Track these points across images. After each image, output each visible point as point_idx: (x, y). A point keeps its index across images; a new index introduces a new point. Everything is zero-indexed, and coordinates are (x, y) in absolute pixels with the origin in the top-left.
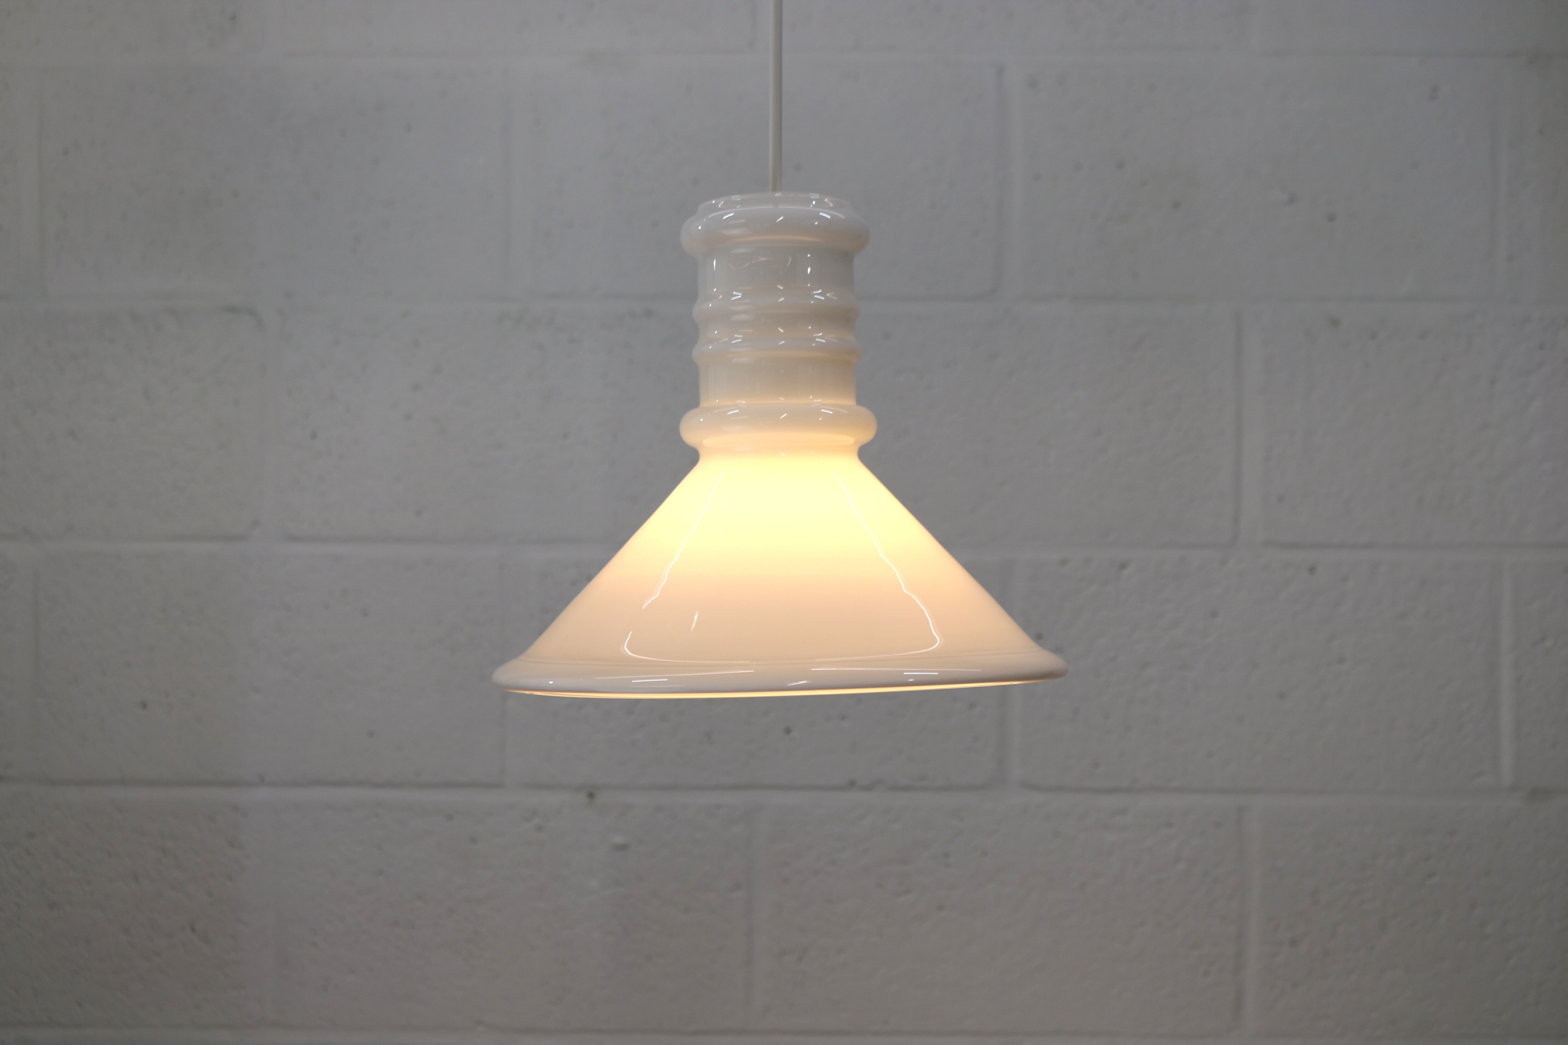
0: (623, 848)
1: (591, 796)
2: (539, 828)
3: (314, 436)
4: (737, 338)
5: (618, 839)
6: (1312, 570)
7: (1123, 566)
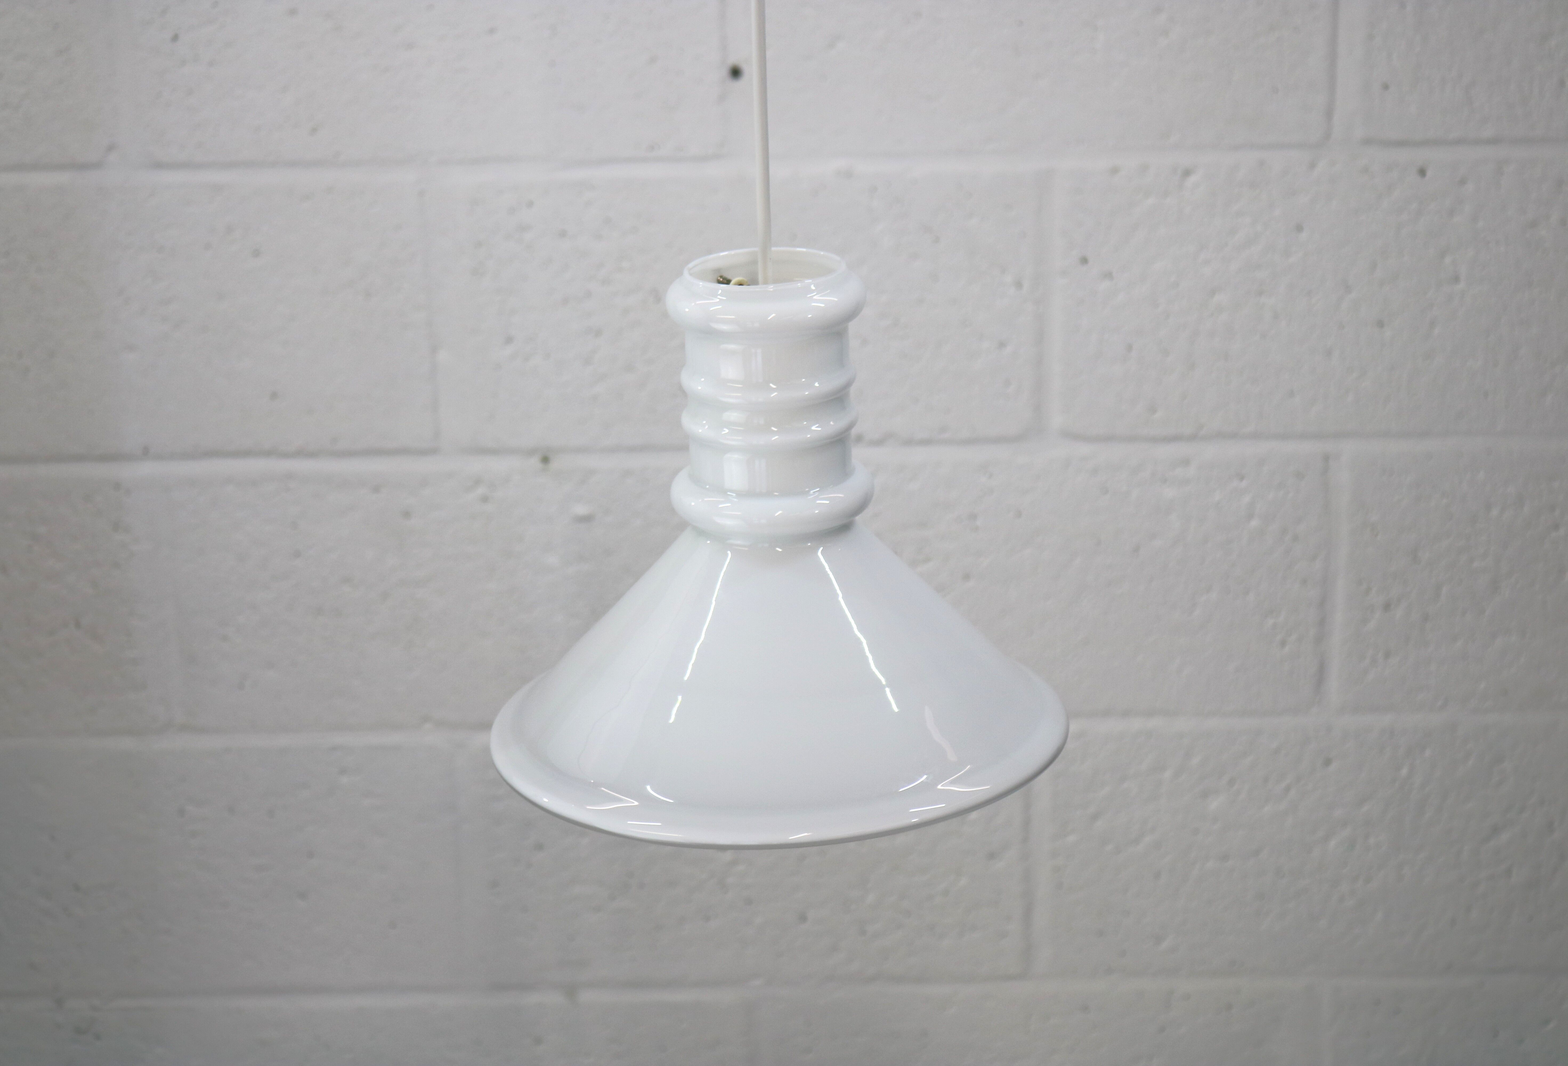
0: (586, 519)
1: (545, 460)
2: (485, 499)
3: (175, 38)
5: (581, 510)
6: (1422, 172)
7: (1187, 173)
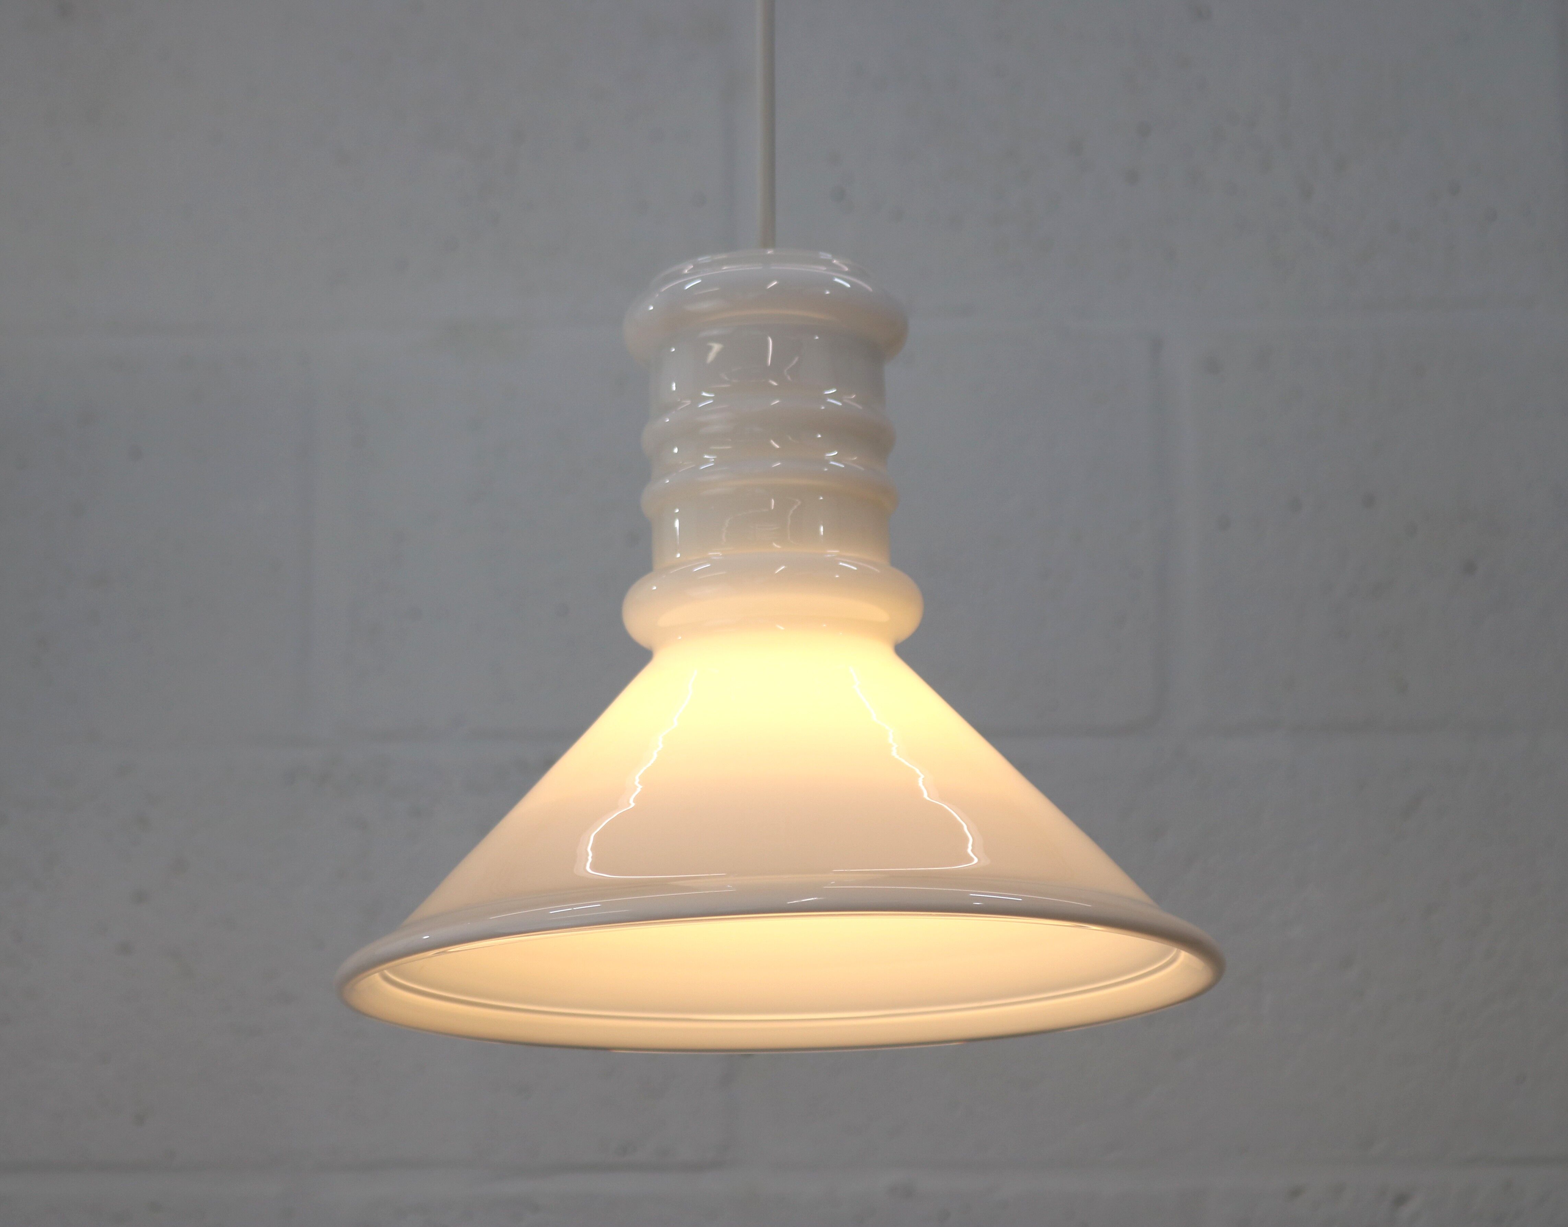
4: (707, 461)
